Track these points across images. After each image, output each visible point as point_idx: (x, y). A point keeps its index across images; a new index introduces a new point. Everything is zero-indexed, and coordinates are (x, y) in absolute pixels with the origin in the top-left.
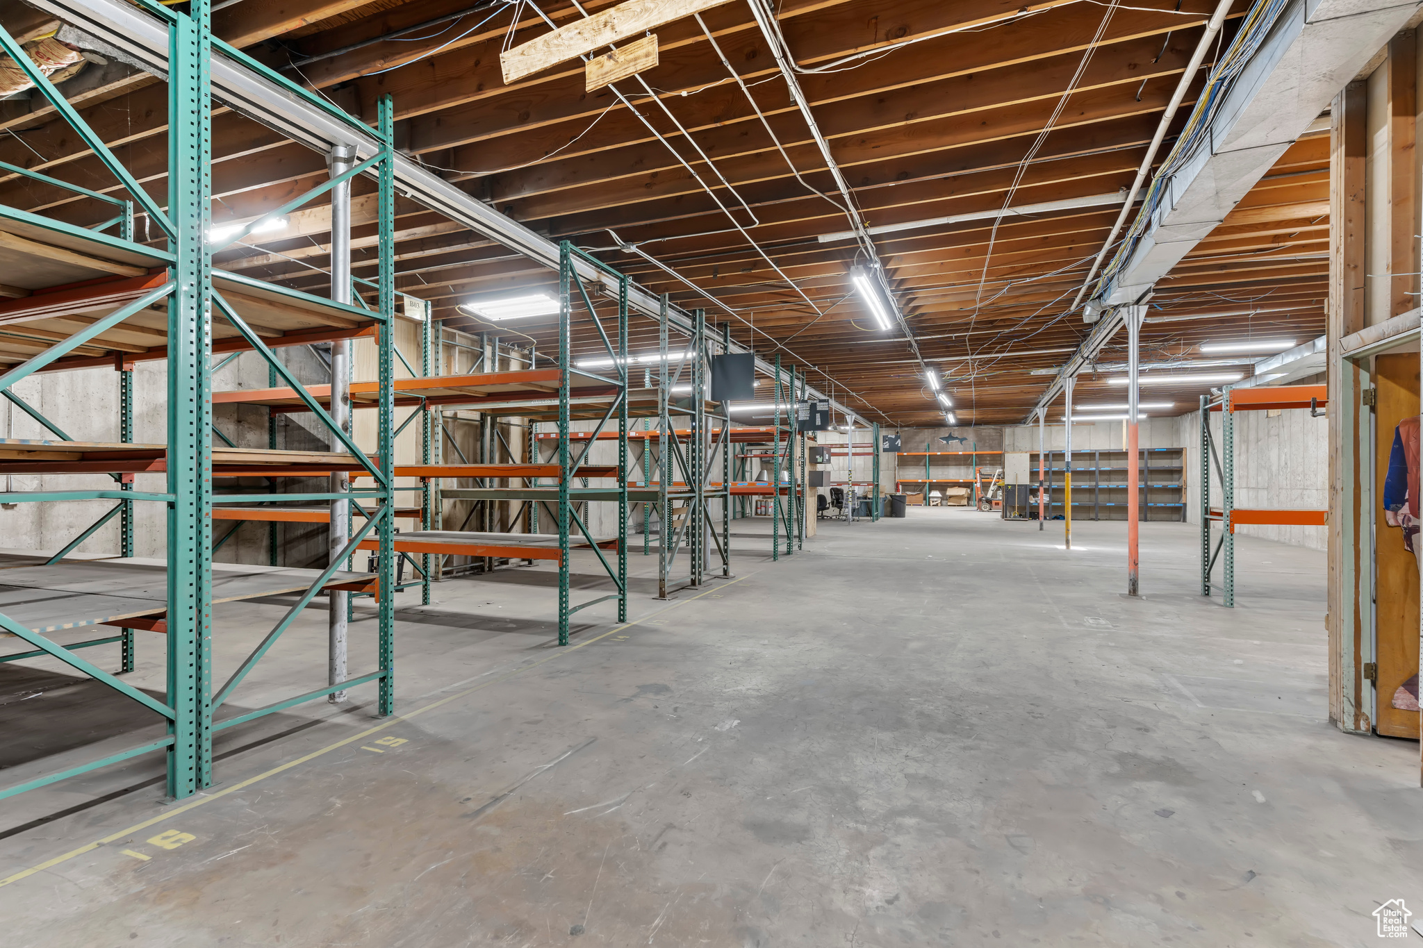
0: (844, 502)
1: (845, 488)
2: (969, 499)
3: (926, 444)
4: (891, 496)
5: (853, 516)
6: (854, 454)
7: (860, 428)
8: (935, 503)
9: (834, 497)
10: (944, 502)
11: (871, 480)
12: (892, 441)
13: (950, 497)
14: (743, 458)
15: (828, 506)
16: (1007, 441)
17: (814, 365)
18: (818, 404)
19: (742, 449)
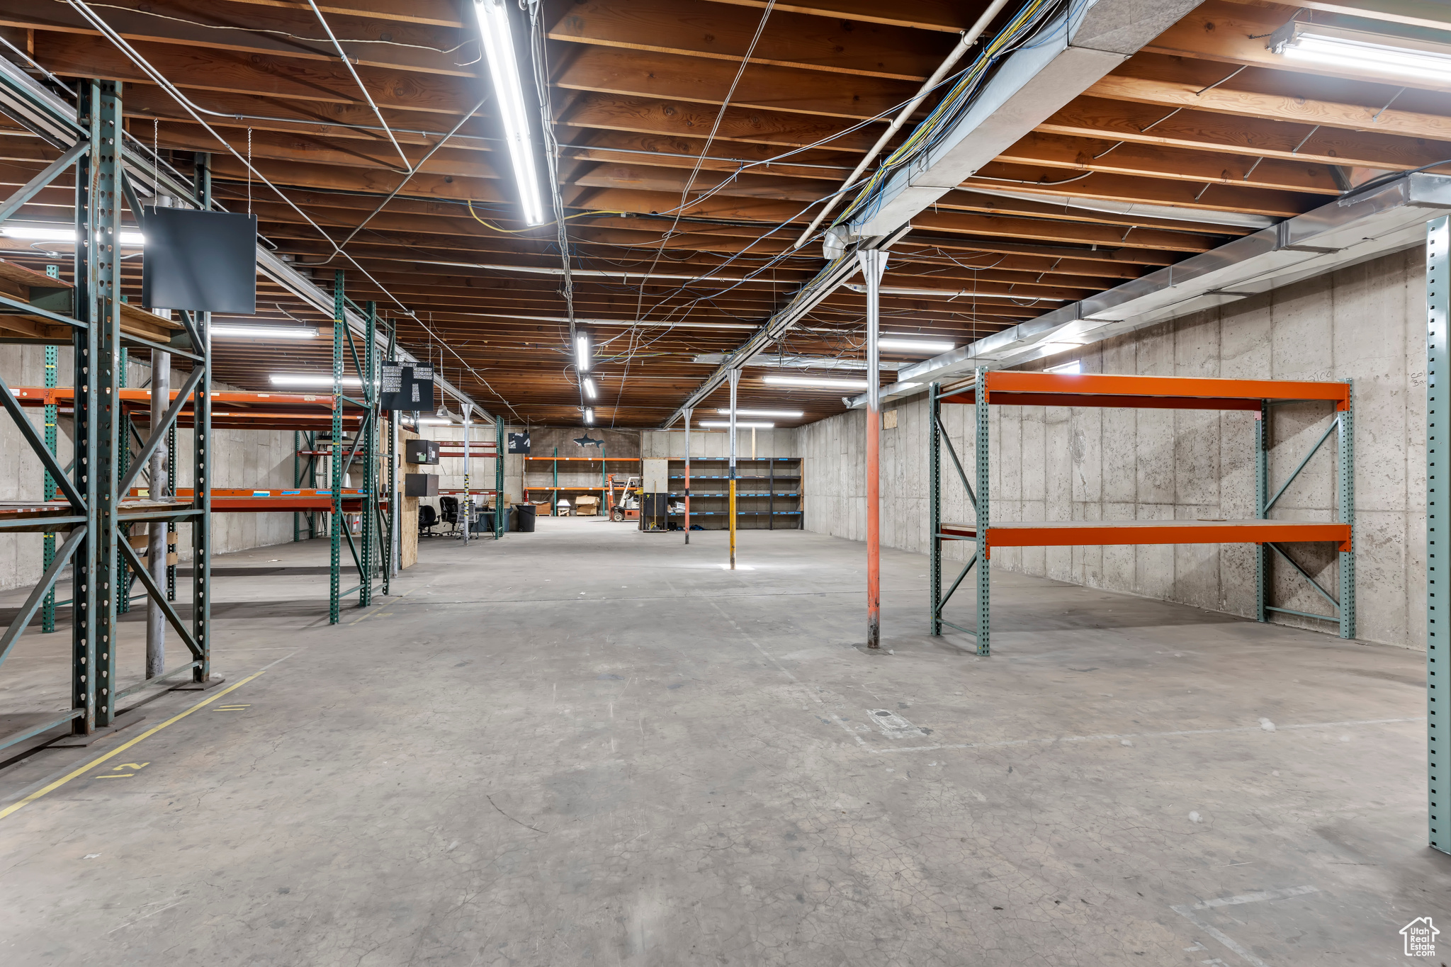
0: (459, 515)
1: (460, 498)
2: (599, 508)
3: (554, 448)
4: (518, 506)
5: (470, 531)
6: (472, 455)
7: (479, 423)
8: (563, 513)
9: (445, 509)
10: (573, 512)
11: (494, 487)
12: (520, 441)
13: (580, 506)
14: (311, 457)
15: (437, 520)
16: (645, 445)
17: (410, 308)
18: (415, 369)
19: (310, 444)
